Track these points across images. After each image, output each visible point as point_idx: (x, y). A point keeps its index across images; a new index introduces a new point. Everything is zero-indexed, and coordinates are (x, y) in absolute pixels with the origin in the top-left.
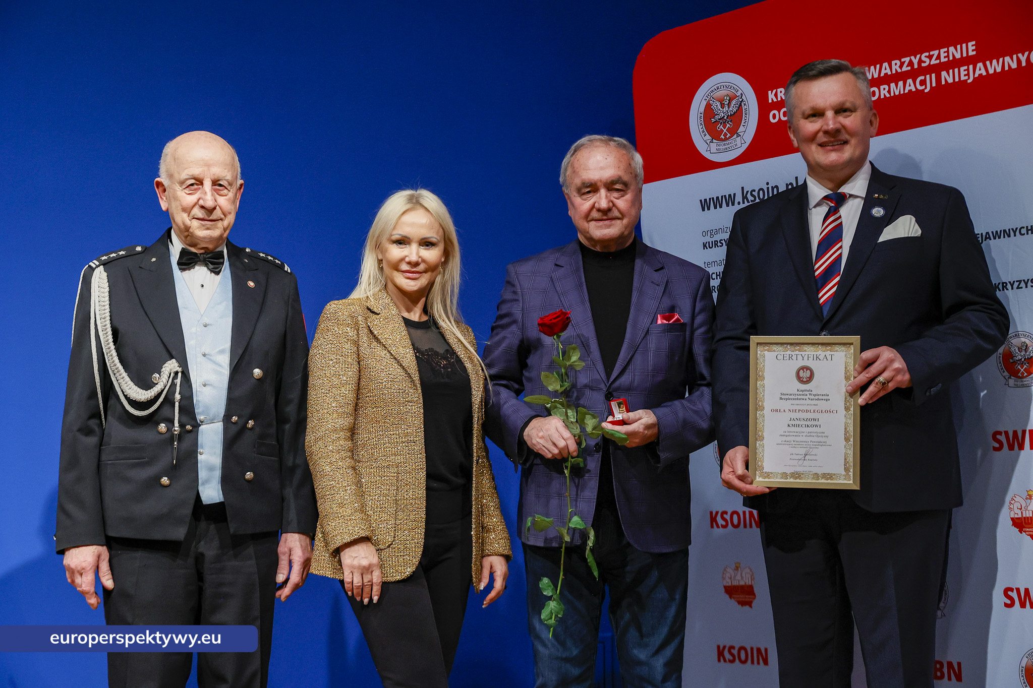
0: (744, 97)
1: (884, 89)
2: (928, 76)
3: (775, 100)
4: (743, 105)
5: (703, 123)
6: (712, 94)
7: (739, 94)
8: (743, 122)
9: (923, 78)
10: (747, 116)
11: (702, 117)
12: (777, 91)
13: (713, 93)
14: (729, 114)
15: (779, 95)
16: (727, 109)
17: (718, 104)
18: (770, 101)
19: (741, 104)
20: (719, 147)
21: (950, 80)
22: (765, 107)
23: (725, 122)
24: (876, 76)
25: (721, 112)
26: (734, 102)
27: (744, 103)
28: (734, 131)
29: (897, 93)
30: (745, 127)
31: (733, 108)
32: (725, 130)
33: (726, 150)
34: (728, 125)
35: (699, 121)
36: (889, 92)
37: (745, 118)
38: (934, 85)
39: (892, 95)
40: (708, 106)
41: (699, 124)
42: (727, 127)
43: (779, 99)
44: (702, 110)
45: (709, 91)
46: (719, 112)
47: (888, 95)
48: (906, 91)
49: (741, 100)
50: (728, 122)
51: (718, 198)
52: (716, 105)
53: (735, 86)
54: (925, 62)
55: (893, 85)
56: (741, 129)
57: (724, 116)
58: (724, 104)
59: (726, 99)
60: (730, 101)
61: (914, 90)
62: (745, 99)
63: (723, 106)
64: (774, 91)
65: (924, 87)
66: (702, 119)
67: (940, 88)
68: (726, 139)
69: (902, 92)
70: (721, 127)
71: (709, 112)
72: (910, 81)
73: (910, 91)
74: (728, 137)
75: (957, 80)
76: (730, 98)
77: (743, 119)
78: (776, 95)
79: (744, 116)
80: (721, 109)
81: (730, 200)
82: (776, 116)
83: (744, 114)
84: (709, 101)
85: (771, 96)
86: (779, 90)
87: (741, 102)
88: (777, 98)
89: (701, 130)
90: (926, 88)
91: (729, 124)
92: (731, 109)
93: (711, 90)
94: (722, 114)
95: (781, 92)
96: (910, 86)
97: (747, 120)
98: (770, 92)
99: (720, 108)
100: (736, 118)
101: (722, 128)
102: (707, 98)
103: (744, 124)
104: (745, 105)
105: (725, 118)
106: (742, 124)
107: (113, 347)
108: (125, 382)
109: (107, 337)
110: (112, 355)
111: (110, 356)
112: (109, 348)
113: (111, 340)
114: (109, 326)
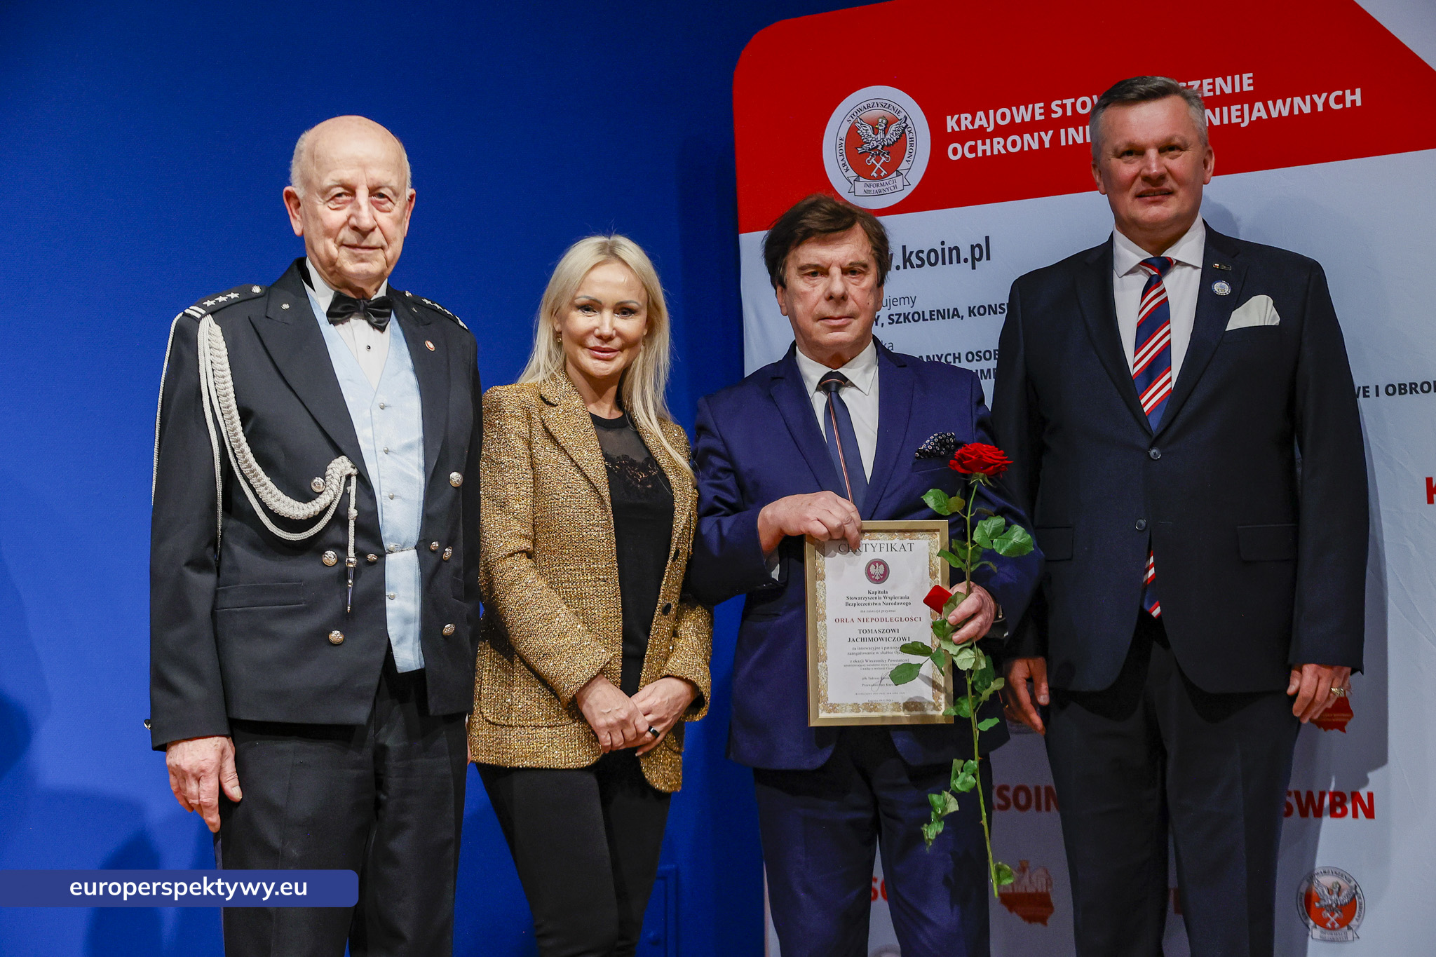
0: (908, 121)
3: (957, 129)
4: (907, 133)
5: (844, 154)
6: (859, 114)
7: (901, 116)
8: (907, 155)
10: (914, 148)
11: (843, 145)
12: (959, 117)
13: (861, 112)
14: (886, 144)
15: (963, 123)
16: (882, 136)
17: (869, 128)
18: (949, 130)
19: (904, 131)
20: (868, 188)
21: (1216, 122)
22: (940, 139)
23: (879, 154)
25: (874, 140)
26: (893, 128)
27: (909, 129)
28: (892, 167)
30: (910, 163)
31: (892, 136)
32: (878, 166)
33: (879, 193)
34: (883, 159)
35: (838, 149)
37: (911, 151)
40: (853, 131)
41: (838, 154)
42: (882, 161)
43: (963, 128)
44: (843, 134)
45: (855, 109)
46: (870, 139)
49: (904, 125)
50: (883, 155)
52: (865, 130)
53: (895, 106)
56: (904, 165)
57: (878, 146)
58: (878, 128)
59: (882, 122)
60: (888, 125)
62: (910, 125)
63: (876, 131)
64: (956, 117)
66: (843, 148)
68: (879, 178)
70: (873, 160)
71: (853, 139)
74: (882, 174)
75: (1225, 122)
76: (888, 121)
77: (907, 152)
78: (958, 122)
79: (908, 148)
80: (873, 136)
82: (956, 152)
83: (908, 145)
84: (854, 123)
85: (951, 123)
86: (963, 116)
87: (905, 128)
88: (959, 126)
89: (841, 163)
91: (885, 157)
92: (888, 136)
93: (857, 108)
94: (875, 142)
95: (966, 119)
97: (913, 154)
98: (949, 118)
99: (871, 133)
100: (897, 151)
101: (875, 162)
102: (851, 119)
103: (908, 160)
104: (910, 132)
105: (880, 148)
106: (906, 158)
107: (243, 439)
108: (268, 491)
109: (232, 424)
110: (242, 452)
111: (239, 453)
112: (237, 441)
113: (240, 429)
114: (234, 407)
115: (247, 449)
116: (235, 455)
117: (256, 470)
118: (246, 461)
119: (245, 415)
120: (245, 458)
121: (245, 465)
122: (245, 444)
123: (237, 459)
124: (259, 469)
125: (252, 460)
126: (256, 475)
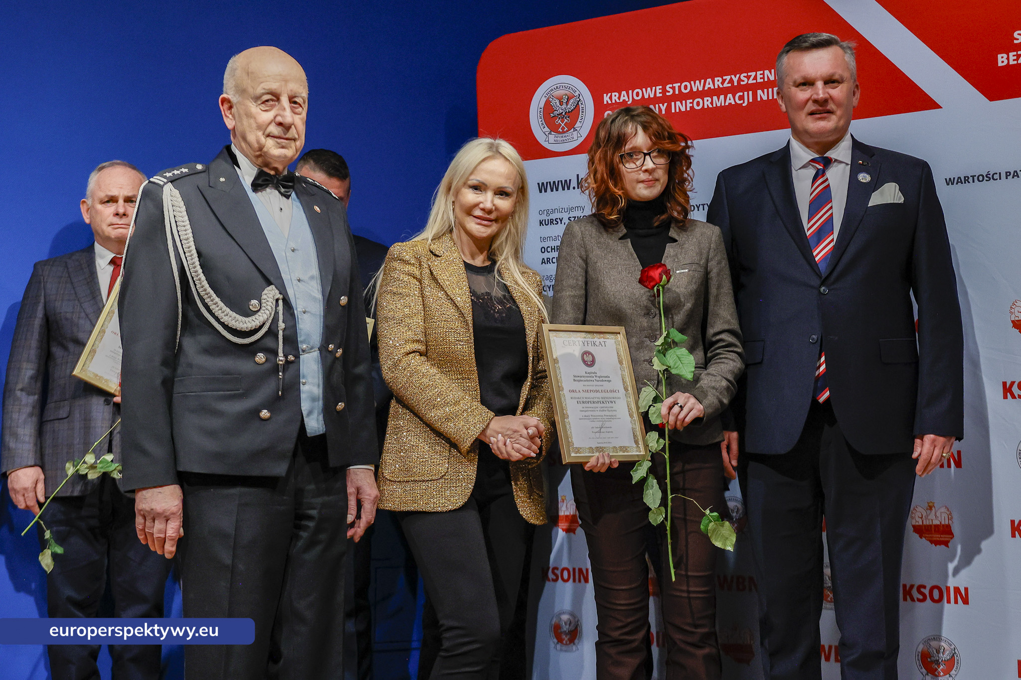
0: (581, 97)
1: (708, 100)
2: (746, 93)
3: (610, 102)
4: (580, 104)
5: (542, 117)
6: (551, 93)
7: (576, 94)
8: (580, 118)
9: (741, 94)
10: (584, 114)
11: (542, 112)
12: (611, 95)
13: (553, 92)
14: (567, 111)
15: (614, 98)
16: (565, 106)
17: (558, 102)
18: (605, 103)
19: (578, 103)
20: (556, 139)
21: (765, 98)
22: (599, 107)
23: (563, 117)
24: (701, 89)
25: (560, 109)
26: (572, 101)
27: (581, 102)
28: (571, 126)
29: (719, 105)
30: (582, 123)
31: (571, 106)
32: (563, 125)
33: (563, 142)
34: (566, 120)
35: (539, 114)
36: (712, 103)
37: (582, 116)
38: (751, 100)
39: (714, 106)
40: (548, 103)
41: (539, 117)
42: (565, 122)
43: (614, 102)
44: (542, 105)
45: (549, 90)
46: (558, 108)
47: (710, 106)
48: (727, 104)
49: (578, 99)
50: (566, 118)
51: (554, 182)
52: (555, 103)
53: (573, 87)
54: (744, 81)
55: (715, 98)
56: (578, 124)
57: (562, 113)
58: (562, 102)
59: (565, 98)
60: (568, 100)
61: (733, 103)
62: (582, 99)
63: (561, 103)
64: (609, 94)
65: (742, 102)
66: (542, 114)
67: (756, 104)
68: (563, 132)
69: (723, 105)
70: (559, 121)
71: (548, 108)
72: (730, 96)
73: (730, 104)
74: (565, 130)
75: (770, 98)
76: (568, 97)
77: (580, 116)
78: (611, 98)
79: (580, 114)
80: (560, 106)
81: (566, 185)
83: (581, 112)
84: (548, 98)
85: (606, 99)
86: (613, 94)
87: (579, 101)
88: (611, 100)
89: (540, 123)
90: (744, 102)
92: (568, 107)
93: (550, 89)
94: (561, 110)
95: (615, 96)
96: (730, 99)
97: (583, 118)
98: (605, 95)
99: (558, 105)
100: (574, 115)
102: (547, 95)
103: (581, 121)
104: (582, 104)
105: (563, 114)
106: (579, 120)
107: (200, 271)
108: (219, 308)
109: (192, 260)
110: (200, 280)
111: (197, 280)
112: (196, 272)
113: (197, 262)
114: (193, 247)
115: (203, 278)
116: (194, 281)
117: (209, 293)
118: (202, 287)
120: (202, 284)
121: (201, 289)
122: (202, 274)
123: (195, 285)
124: (212, 292)
125: (207, 286)
126: (210, 297)
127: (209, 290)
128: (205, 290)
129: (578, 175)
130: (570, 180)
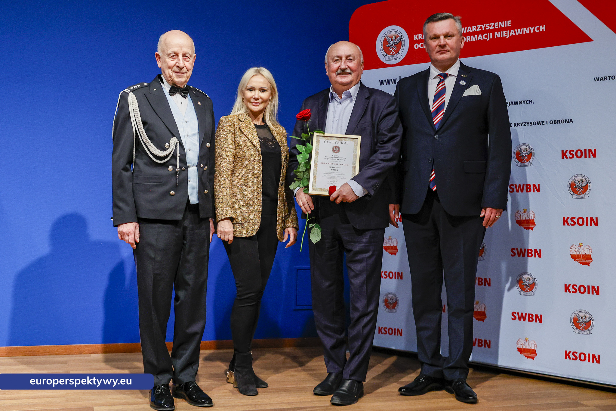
1: (468, 38)
2: (489, 34)
3: (417, 39)
4: (402, 40)
7: (400, 35)
9: (486, 34)
10: (404, 45)
13: (388, 34)
14: (395, 44)
16: (394, 41)
17: (390, 39)
18: (415, 39)
19: (401, 40)
20: (389, 58)
21: (499, 36)
22: (412, 42)
25: (392, 43)
26: (397, 39)
28: (397, 51)
29: (474, 40)
30: (403, 50)
31: (397, 41)
32: (393, 51)
33: (393, 60)
34: (394, 49)
36: (471, 39)
38: (491, 38)
39: (472, 41)
40: (385, 40)
41: (381, 47)
43: (419, 39)
44: (382, 41)
47: (470, 41)
48: (478, 40)
49: (401, 38)
50: (394, 47)
51: (388, 80)
53: (398, 32)
54: (488, 28)
55: (472, 36)
56: (401, 51)
59: (394, 37)
61: (482, 39)
62: (403, 38)
63: (392, 40)
64: (417, 35)
66: (382, 45)
68: (393, 55)
69: (476, 40)
70: (391, 49)
71: (385, 42)
72: (480, 35)
73: (480, 39)
74: (394, 53)
75: (502, 36)
76: (396, 37)
77: (402, 46)
79: (402, 45)
81: (394, 81)
82: (417, 46)
83: (402, 44)
84: (386, 37)
85: (415, 37)
86: (419, 35)
87: (401, 39)
88: (418, 38)
89: (381, 50)
90: (487, 39)
93: (387, 32)
96: (480, 37)
97: (403, 47)
98: (415, 35)
99: (391, 41)
100: (398, 46)
104: (403, 40)
105: (393, 45)
106: (401, 48)
107: (144, 131)
108: (152, 147)
109: (140, 126)
110: (144, 135)
112: (142, 132)
113: (143, 128)
114: (141, 121)
115: (145, 134)
116: (141, 136)
118: (145, 138)
119: (144, 123)
120: (144, 137)
121: (145, 139)
122: (145, 133)
123: (142, 137)
124: (149, 140)
125: (147, 138)
126: (148, 142)
127: (148, 139)
128: (146, 139)
129: (400, 76)
130: (396, 79)
